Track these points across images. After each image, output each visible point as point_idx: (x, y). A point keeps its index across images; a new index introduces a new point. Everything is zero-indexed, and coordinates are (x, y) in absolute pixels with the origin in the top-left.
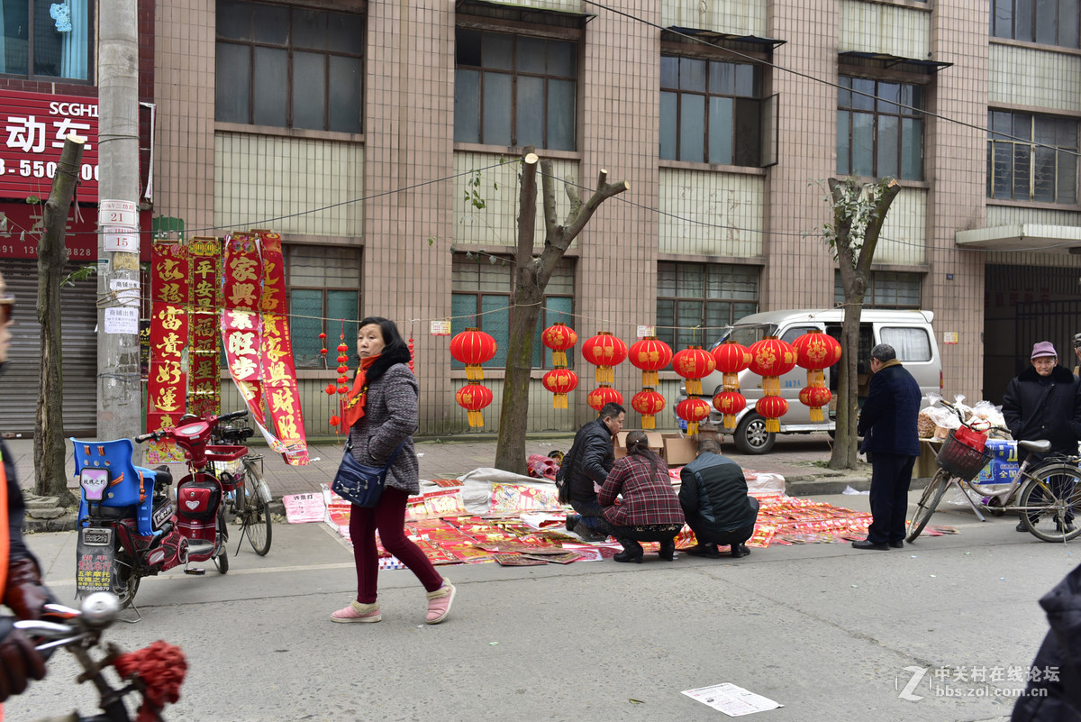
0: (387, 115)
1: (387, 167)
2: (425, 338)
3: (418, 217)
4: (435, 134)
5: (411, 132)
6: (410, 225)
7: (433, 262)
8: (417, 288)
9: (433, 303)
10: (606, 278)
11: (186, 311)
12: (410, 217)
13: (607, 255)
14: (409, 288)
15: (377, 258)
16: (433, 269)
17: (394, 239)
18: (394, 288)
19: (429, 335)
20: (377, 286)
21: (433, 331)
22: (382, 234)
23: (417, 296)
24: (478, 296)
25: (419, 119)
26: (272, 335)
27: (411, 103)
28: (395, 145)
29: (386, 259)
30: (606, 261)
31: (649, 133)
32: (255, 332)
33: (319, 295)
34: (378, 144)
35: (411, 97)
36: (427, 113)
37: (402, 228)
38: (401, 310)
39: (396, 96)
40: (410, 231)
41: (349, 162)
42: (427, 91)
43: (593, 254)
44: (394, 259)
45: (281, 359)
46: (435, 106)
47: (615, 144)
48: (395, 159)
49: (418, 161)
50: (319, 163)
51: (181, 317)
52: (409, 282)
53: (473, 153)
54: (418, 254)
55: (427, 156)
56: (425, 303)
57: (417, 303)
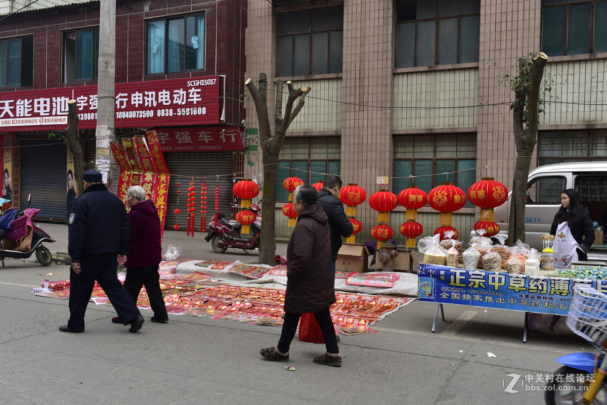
0: (353, 60)
1: (353, 89)
2: (373, 187)
3: (370, 116)
4: (380, 66)
5: (366, 67)
6: (365, 121)
7: (379, 141)
8: (369, 157)
9: (378, 166)
10: (495, 145)
11: (131, 173)
12: (365, 116)
13: (496, 129)
14: (365, 158)
15: (347, 142)
16: (378, 146)
17: (357, 130)
18: (356, 158)
19: (376, 185)
20: (347, 157)
21: (378, 183)
22: (350, 127)
23: (369, 162)
24: (413, 161)
25: (371, 59)
26: (163, 182)
27: (367, 51)
28: (358, 76)
29: (352, 142)
30: (496, 134)
31: (531, 40)
32: (153, 183)
33: (324, 163)
34: (349, 77)
35: (367, 47)
36: (376, 54)
37: (361, 123)
38: (360, 171)
39: (358, 47)
40: (365, 125)
41: (337, 89)
42: (376, 41)
43: (485, 130)
44: (356, 141)
45: (164, 194)
46: (380, 49)
47: (503, 52)
48: (358, 84)
49: (371, 84)
50: (322, 92)
51: (129, 176)
52: (365, 154)
53: (407, 73)
54: (370, 138)
55: (375, 80)
56: (373, 166)
57: (369, 166)
